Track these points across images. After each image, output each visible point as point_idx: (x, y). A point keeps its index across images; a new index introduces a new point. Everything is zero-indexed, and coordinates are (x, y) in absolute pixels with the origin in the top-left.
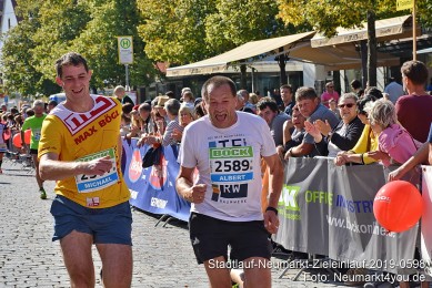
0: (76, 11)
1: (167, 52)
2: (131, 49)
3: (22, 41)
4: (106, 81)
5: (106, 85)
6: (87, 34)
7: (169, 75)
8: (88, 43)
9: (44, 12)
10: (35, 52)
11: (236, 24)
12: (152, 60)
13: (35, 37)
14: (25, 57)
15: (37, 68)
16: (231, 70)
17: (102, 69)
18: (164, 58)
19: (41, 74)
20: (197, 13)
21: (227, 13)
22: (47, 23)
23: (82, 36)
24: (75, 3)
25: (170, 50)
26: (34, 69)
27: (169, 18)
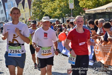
1: (87, 5)
2: (73, 3)
3: (38, 1)
4: (66, 15)
5: (66, 16)
7: (86, 12)
8: (60, 2)
10: (43, 5)
12: (82, 7)
14: (39, 7)
15: (43, 10)
17: (65, 10)
18: (86, 6)
19: (44, 13)
25: (88, 4)
26: (42, 11)
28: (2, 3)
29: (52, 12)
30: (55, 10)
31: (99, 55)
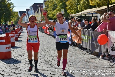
0: (55, 5)
2: (63, 11)
6: (57, 9)
7: (71, 16)
8: (57, 11)
9: (49, 5)
10: (48, 12)
11: (84, 6)
12: (69, 14)
13: (48, 10)
15: (48, 15)
16: (84, 15)
19: (48, 17)
20: (77, 5)
21: (82, 4)
22: (50, 7)
23: (56, 9)
24: (55, 3)
27: (71, 6)
28: (26, 12)
29: (53, 16)
30: (54, 15)
31: (74, 38)
